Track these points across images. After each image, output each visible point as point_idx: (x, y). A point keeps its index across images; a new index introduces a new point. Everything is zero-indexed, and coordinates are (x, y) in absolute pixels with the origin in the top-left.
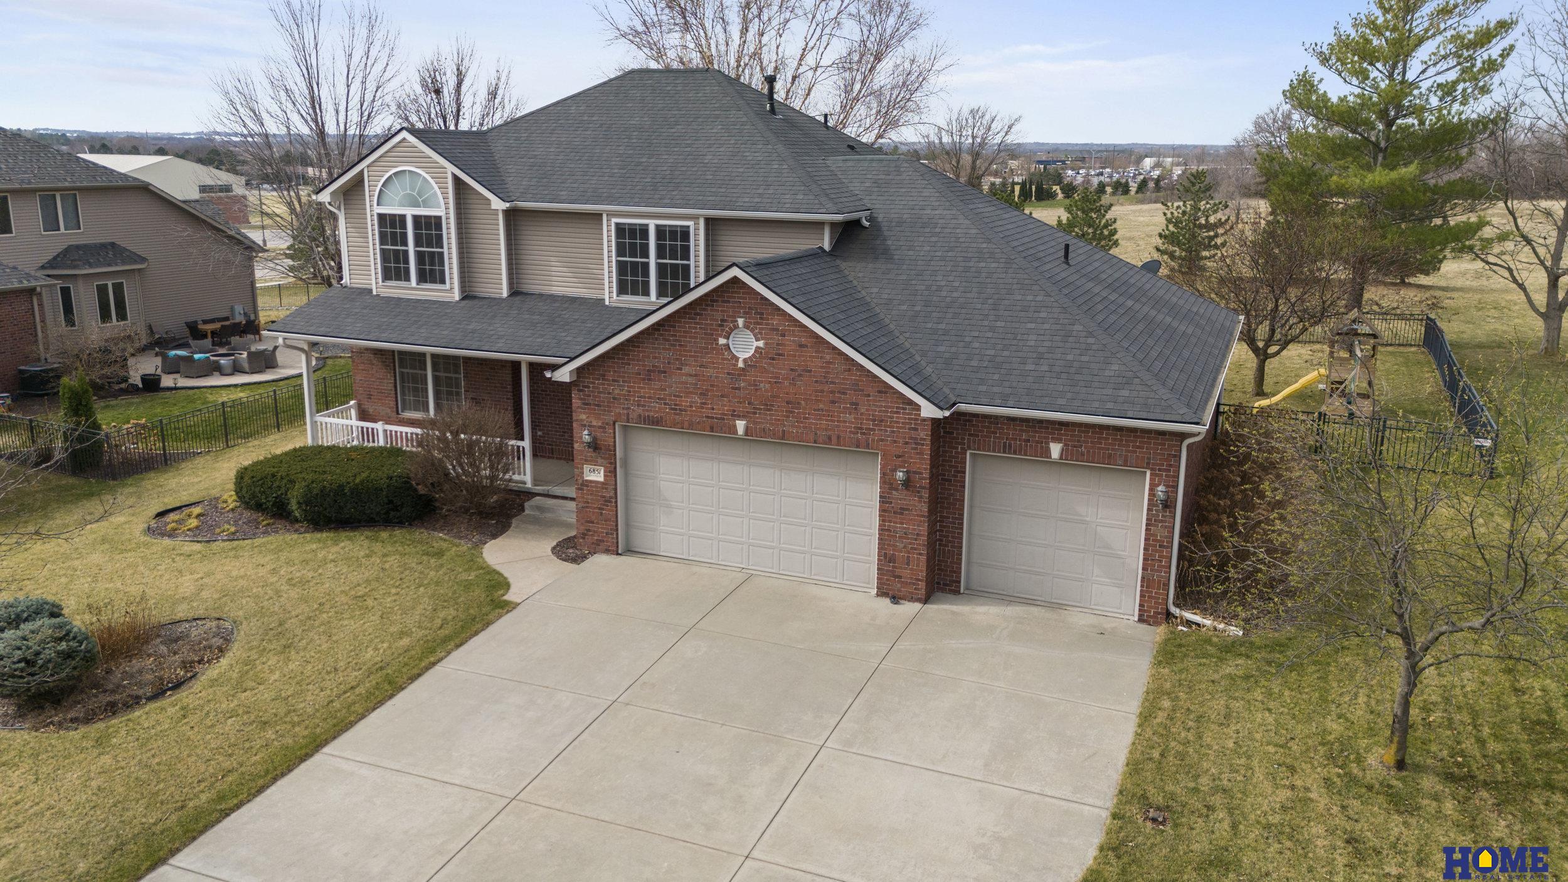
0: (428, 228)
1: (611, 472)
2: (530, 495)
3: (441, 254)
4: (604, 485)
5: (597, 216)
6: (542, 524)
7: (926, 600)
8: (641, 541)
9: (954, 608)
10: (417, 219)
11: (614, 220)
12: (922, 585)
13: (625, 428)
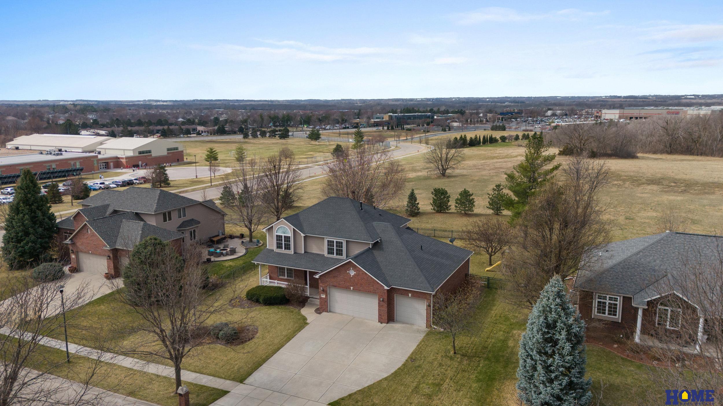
0: (287, 239)
1: (326, 296)
2: (309, 298)
3: (290, 244)
4: (325, 298)
5: (324, 238)
6: (312, 305)
7: (387, 323)
8: (332, 310)
9: (392, 325)
10: (285, 237)
11: (327, 239)
12: (386, 320)
13: (329, 287)
